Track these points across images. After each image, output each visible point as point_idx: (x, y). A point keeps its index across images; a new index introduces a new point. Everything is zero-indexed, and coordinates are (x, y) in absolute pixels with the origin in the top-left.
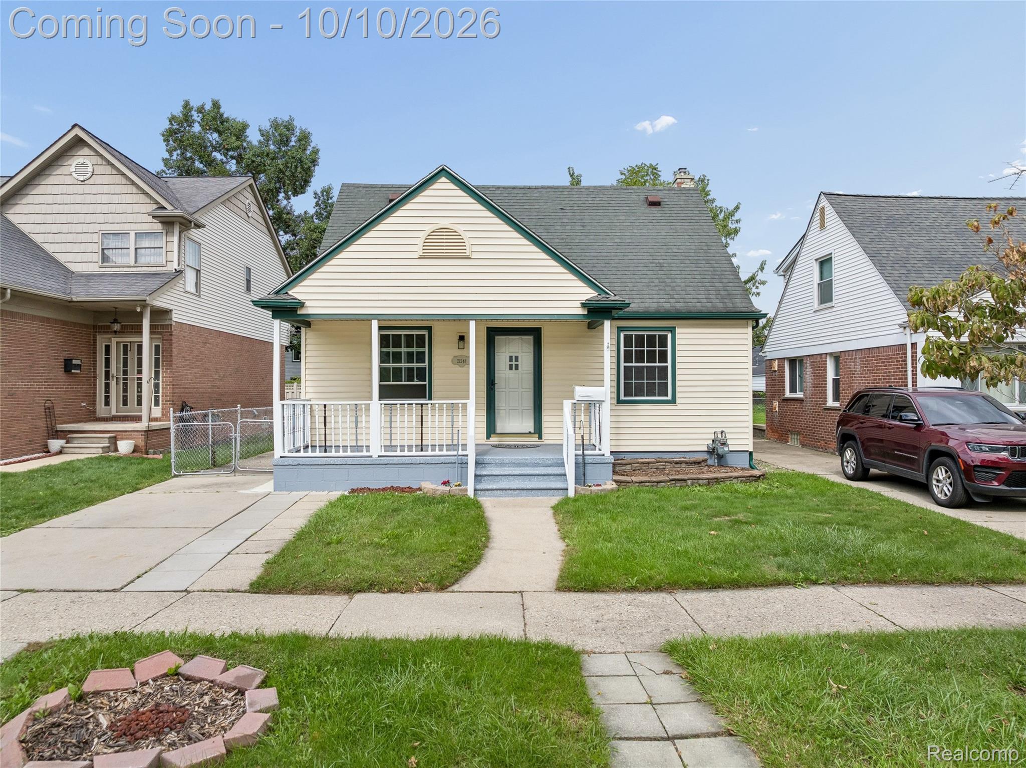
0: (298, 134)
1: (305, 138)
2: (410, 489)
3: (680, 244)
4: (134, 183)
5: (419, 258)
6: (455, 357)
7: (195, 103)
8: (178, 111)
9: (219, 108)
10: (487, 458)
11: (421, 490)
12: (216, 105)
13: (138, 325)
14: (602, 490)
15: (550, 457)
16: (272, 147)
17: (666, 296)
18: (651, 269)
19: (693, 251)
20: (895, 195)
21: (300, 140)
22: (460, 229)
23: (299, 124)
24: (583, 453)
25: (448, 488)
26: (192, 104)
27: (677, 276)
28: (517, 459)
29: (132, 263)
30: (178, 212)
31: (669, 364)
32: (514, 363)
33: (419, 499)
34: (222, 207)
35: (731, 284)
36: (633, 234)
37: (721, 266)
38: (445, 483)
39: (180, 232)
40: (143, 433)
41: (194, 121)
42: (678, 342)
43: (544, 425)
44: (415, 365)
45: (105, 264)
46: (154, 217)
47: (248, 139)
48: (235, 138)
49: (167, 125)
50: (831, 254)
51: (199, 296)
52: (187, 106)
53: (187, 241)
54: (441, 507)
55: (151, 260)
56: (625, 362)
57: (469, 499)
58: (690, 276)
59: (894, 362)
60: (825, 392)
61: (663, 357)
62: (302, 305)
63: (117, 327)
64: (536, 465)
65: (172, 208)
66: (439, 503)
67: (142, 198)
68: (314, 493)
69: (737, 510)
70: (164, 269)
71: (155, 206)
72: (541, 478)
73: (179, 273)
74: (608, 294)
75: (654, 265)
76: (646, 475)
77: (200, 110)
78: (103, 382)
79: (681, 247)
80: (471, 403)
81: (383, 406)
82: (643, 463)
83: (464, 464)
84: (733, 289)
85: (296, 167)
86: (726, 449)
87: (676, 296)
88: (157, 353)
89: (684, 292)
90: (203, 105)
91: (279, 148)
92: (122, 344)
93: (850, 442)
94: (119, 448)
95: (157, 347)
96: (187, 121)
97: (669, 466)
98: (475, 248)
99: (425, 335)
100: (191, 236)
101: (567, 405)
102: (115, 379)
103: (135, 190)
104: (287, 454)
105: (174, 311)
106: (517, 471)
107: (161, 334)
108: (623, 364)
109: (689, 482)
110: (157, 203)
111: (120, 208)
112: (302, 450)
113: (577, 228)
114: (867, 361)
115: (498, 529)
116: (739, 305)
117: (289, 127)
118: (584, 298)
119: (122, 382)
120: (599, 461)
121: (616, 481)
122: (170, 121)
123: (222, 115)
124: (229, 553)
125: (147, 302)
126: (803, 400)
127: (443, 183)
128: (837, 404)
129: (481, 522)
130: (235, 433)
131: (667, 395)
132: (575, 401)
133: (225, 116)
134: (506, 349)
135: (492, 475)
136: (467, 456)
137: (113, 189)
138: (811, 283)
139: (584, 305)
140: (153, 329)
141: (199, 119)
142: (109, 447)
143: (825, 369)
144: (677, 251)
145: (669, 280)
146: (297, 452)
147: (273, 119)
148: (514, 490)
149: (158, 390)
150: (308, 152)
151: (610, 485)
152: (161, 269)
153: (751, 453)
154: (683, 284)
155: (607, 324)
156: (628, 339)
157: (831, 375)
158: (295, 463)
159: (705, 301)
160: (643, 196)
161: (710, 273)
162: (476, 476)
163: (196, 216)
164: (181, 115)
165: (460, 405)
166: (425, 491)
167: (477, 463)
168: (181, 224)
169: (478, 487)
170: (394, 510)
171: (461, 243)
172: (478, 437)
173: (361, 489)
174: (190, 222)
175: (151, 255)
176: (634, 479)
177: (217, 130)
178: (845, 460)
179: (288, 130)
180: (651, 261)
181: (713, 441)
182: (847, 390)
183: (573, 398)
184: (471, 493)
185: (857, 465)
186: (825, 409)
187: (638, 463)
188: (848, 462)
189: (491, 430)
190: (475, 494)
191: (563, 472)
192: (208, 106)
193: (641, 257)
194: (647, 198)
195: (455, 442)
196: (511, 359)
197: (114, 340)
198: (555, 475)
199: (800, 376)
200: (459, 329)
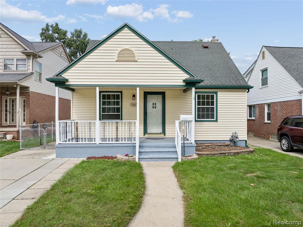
0: (83, 34)
1: (85, 35)
2: (112, 158)
3: (216, 61)
4: (16, 41)
5: (116, 61)
6: (131, 103)
7: (50, 24)
8: (44, 26)
9: (58, 25)
10: (144, 144)
11: (116, 158)
12: (57, 25)
13: (15, 93)
14: (192, 159)
15: (170, 144)
16: (75, 38)
17: (213, 80)
18: (207, 70)
19: (222, 64)
20: (290, 47)
21: (84, 36)
22: (133, 49)
23: (84, 31)
24: (184, 142)
25: (127, 158)
26: (49, 24)
27: (217, 73)
28: (157, 145)
29: (15, 70)
30: (31, 51)
31: (215, 106)
32: (154, 106)
33: (115, 163)
34: (50, 52)
35: (238, 76)
36: (199, 58)
37: (233, 69)
38: (126, 155)
39: (33, 59)
40: (17, 132)
41: (49, 30)
42: (218, 98)
43: (166, 130)
44: (116, 106)
45: (6, 70)
46: (22, 53)
47: (67, 36)
48: (63, 35)
49: (41, 31)
50: (267, 68)
51: (41, 82)
52: (47, 25)
53: (36, 63)
54: (123, 167)
55: (21, 69)
56: (198, 105)
57: (136, 163)
58: (222, 73)
59: (295, 106)
60: (264, 117)
61: (212, 104)
62: (67, 80)
63: (8, 93)
64: (164, 147)
65: (29, 50)
66: (123, 165)
67: (19, 46)
68: (72, 159)
69: (255, 170)
70: (27, 72)
71: (23, 49)
72: (167, 153)
73: (32, 73)
74: (194, 77)
75: (208, 69)
76: (208, 151)
77: (52, 26)
78: (5, 113)
79: (217, 62)
80: (137, 122)
81: (101, 123)
82: (207, 146)
83: (134, 147)
84: (239, 77)
85: (82, 45)
86: (238, 140)
87: (217, 80)
88: (24, 103)
89: (220, 78)
90: (53, 25)
91: (77, 39)
92: (12, 99)
93: (285, 137)
94: (7, 138)
95: (24, 100)
96: (47, 30)
97: (217, 147)
98: (139, 57)
99: (119, 95)
100: (37, 60)
101: (177, 122)
102: (9, 112)
103: (16, 43)
104: (61, 143)
105: (30, 87)
106: (157, 150)
107: (25, 96)
108: (197, 106)
109: (227, 154)
110: (24, 48)
111: (11, 50)
112: (67, 141)
113: (177, 55)
114: (283, 106)
115: (150, 181)
116: (242, 83)
117: (80, 32)
118: (184, 78)
119: (11, 113)
120: (190, 146)
121: (197, 154)
122: (42, 30)
123: (59, 28)
124: (13, 199)
125: (18, 83)
126: (255, 120)
127: (126, 30)
128: (269, 122)
129: (141, 177)
130: (45, 133)
131: (214, 118)
132: (180, 121)
133: (60, 28)
134: (151, 100)
135: (146, 152)
136: (136, 143)
137: (8, 43)
138: (259, 78)
139: (184, 81)
140: (21, 94)
141: (51, 29)
142: (3, 137)
143: (264, 109)
144: (216, 64)
145: (214, 74)
146: (65, 142)
147: (75, 29)
148: (155, 158)
149: (25, 116)
150: (86, 40)
151: (195, 156)
152: (26, 72)
153: (246, 141)
154: (220, 76)
155: (193, 90)
156: (199, 97)
157: (266, 111)
158: (65, 146)
159: (229, 82)
160: (201, 45)
161: (229, 72)
162: (139, 152)
163: (39, 53)
164: (46, 28)
165: (133, 122)
166: (118, 158)
167: (140, 147)
168: (33, 56)
169: (140, 157)
170: (103, 170)
171: (133, 55)
172: (140, 134)
173: (92, 157)
174: (37, 55)
175: (22, 67)
176: (205, 153)
177: (57, 33)
178: (282, 143)
179: (80, 33)
180: (206, 67)
181: (232, 136)
182: (274, 116)
183: (179, 120)
184: (137, 160)
185: (288, 146)
186: (264, 123)
187: (205, 146)
188: (283, 145)
189: (145, 132)
190: (139, 161)
191: (175, 150)
192: (54, 25)
193: (202, 66)
194: (203, 45)
195: (131, 137)
196: (153, 104)
197: (8, 98)
198: (172, 152)
199: (253, 111)
200: (133, 92)
